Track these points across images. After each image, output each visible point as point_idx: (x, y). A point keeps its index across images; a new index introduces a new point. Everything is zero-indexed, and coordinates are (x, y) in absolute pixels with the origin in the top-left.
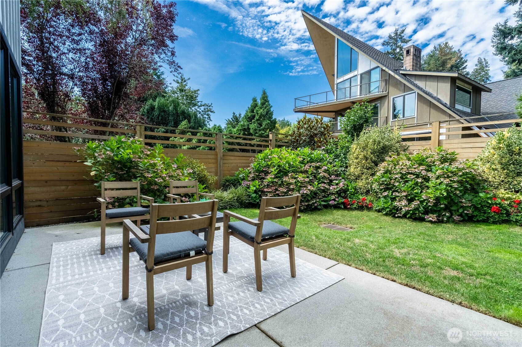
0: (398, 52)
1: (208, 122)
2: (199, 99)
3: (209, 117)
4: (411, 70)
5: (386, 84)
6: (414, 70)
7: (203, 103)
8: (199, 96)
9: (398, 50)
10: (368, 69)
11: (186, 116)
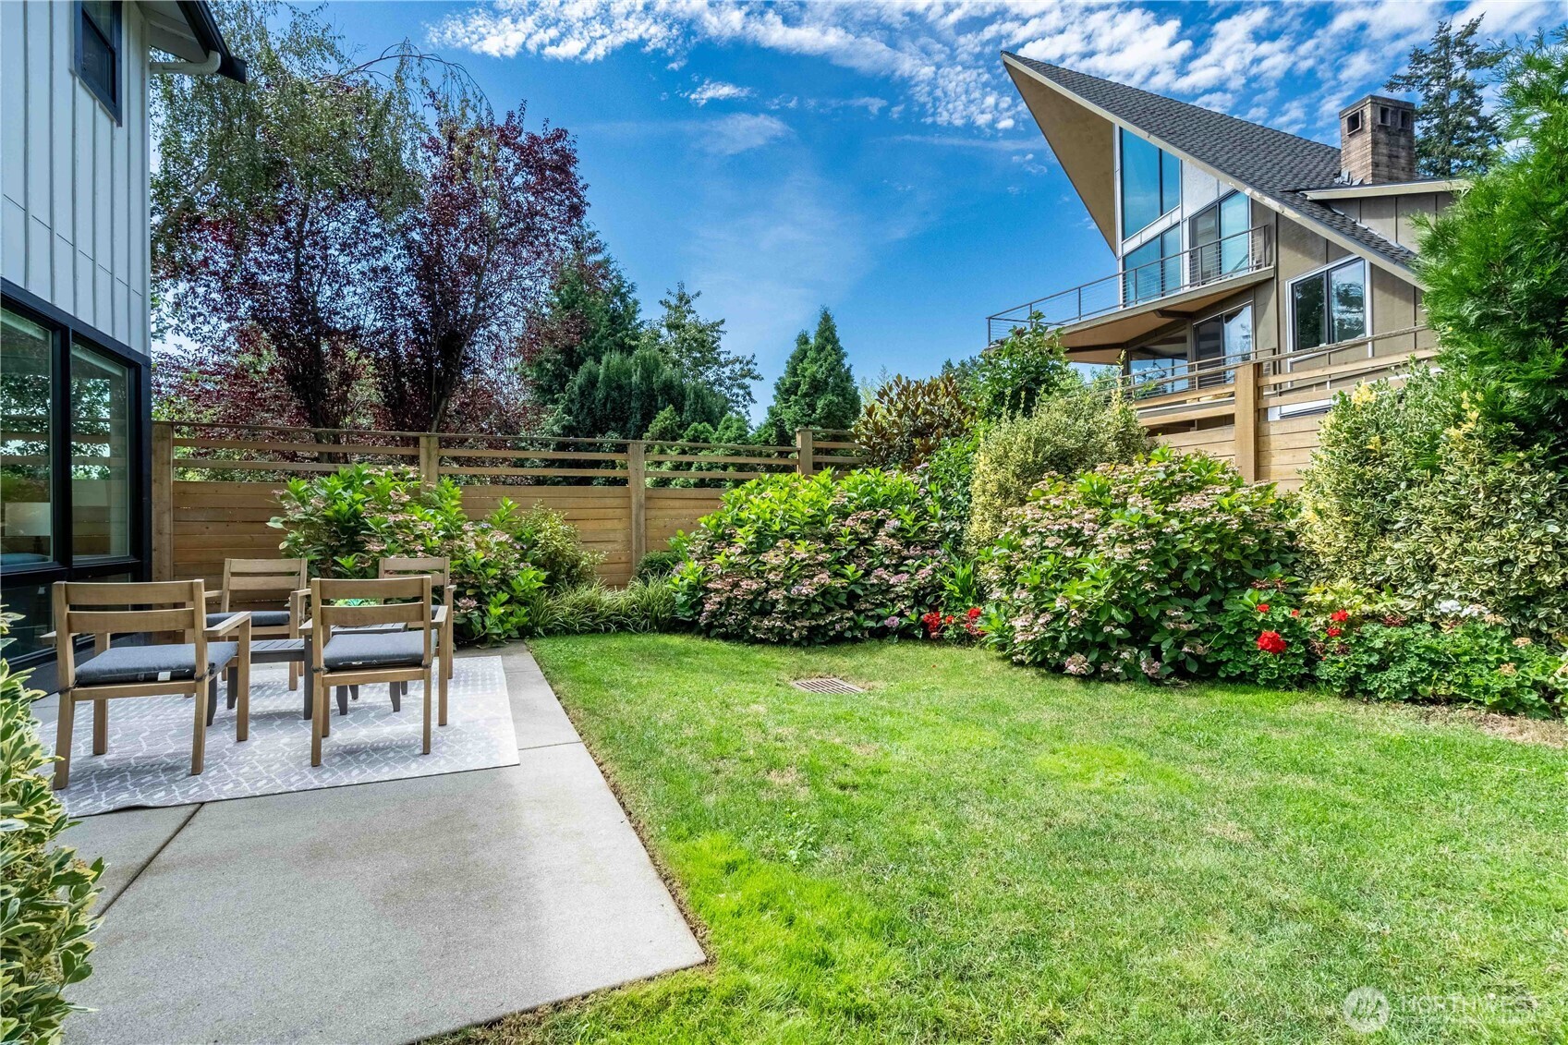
0: (1456, 106)
1: (745, 406)
2: (724, 344)
3: (749, 394)
4: (1369, 181)
5: (1267, 243)
6: (1377, 179)
7: (731, 357)
8: (723, 336)
9: (1454, 97)
10: (1211, 197)
11: (673, 395)
